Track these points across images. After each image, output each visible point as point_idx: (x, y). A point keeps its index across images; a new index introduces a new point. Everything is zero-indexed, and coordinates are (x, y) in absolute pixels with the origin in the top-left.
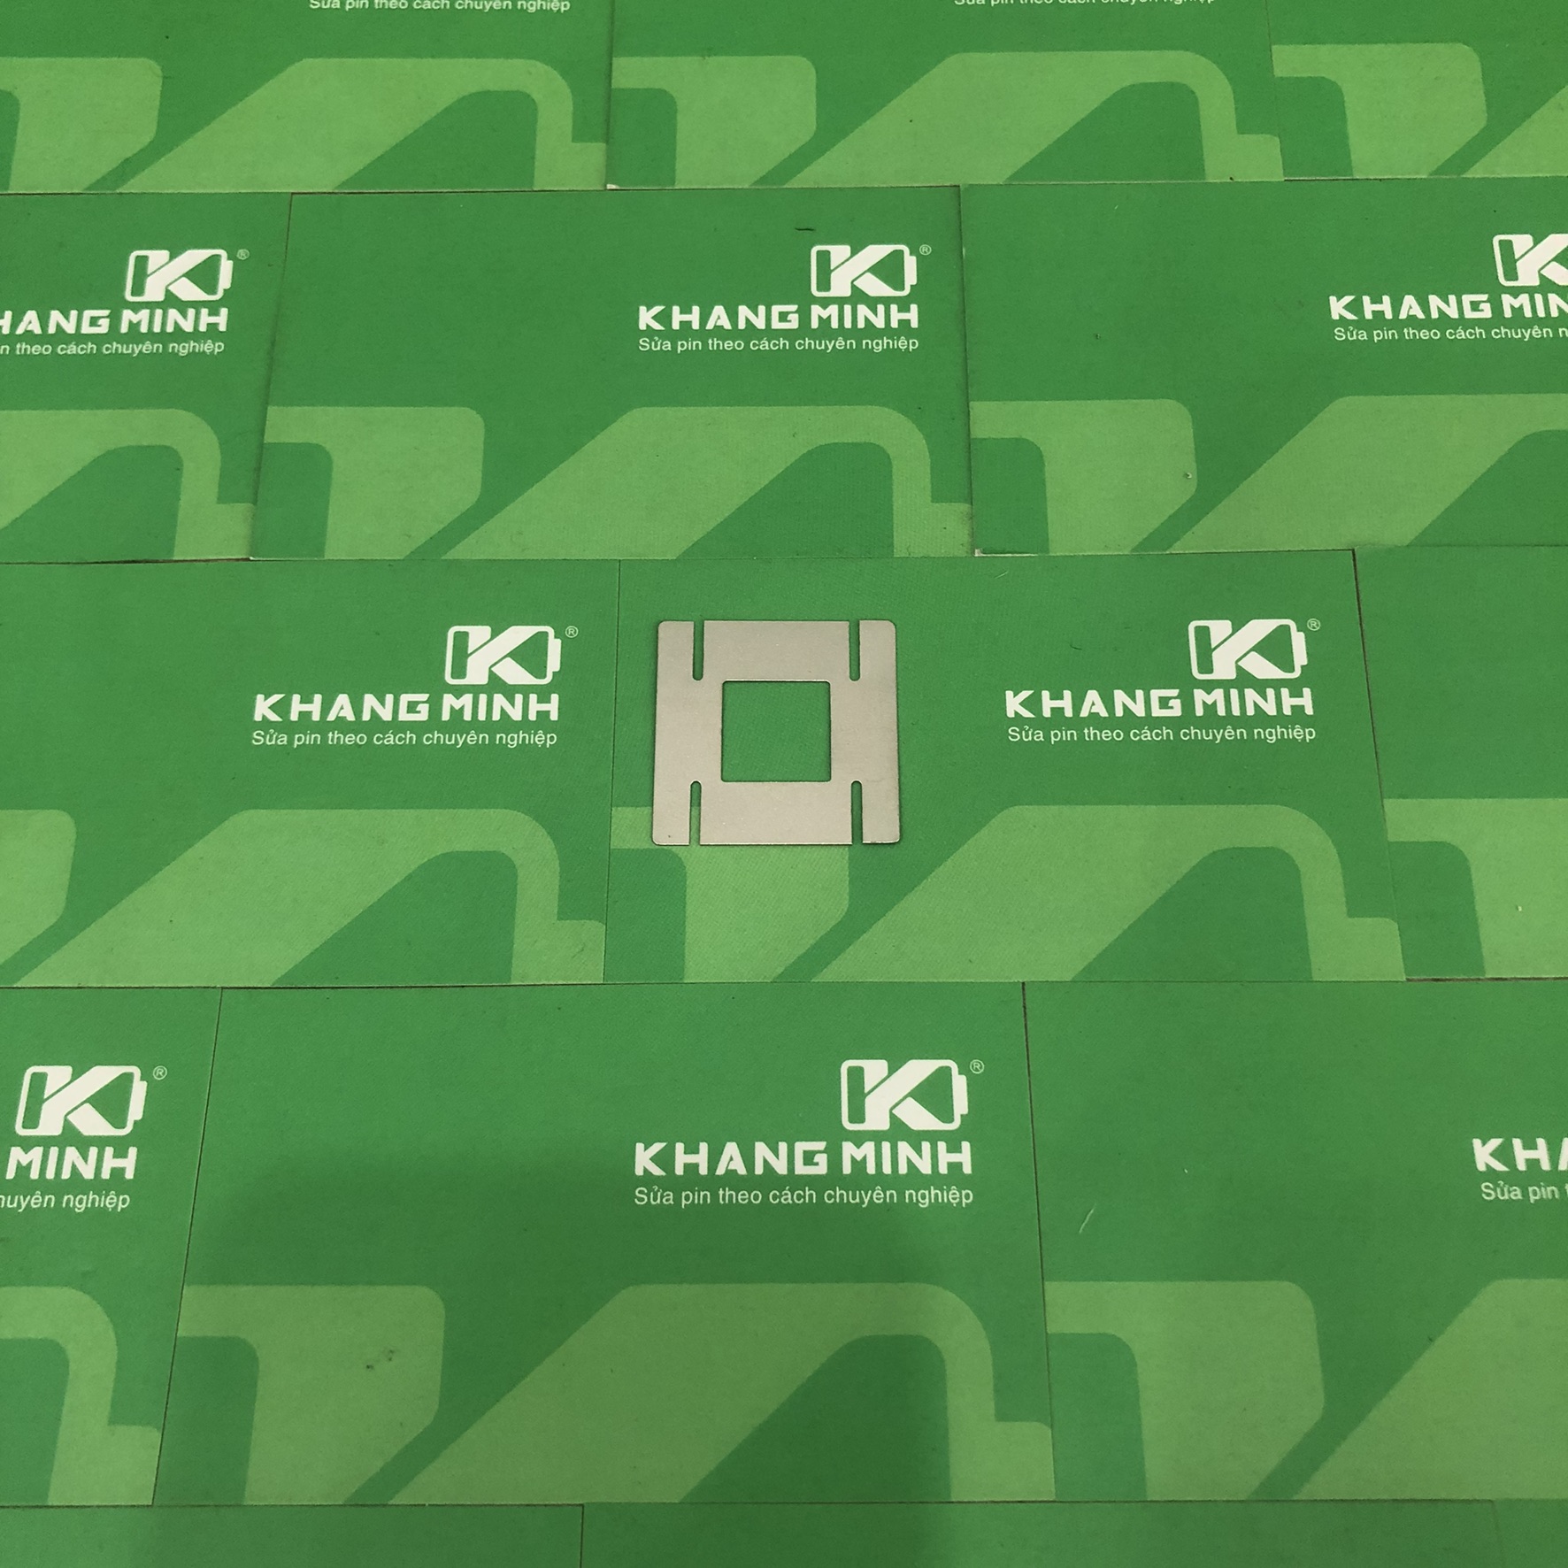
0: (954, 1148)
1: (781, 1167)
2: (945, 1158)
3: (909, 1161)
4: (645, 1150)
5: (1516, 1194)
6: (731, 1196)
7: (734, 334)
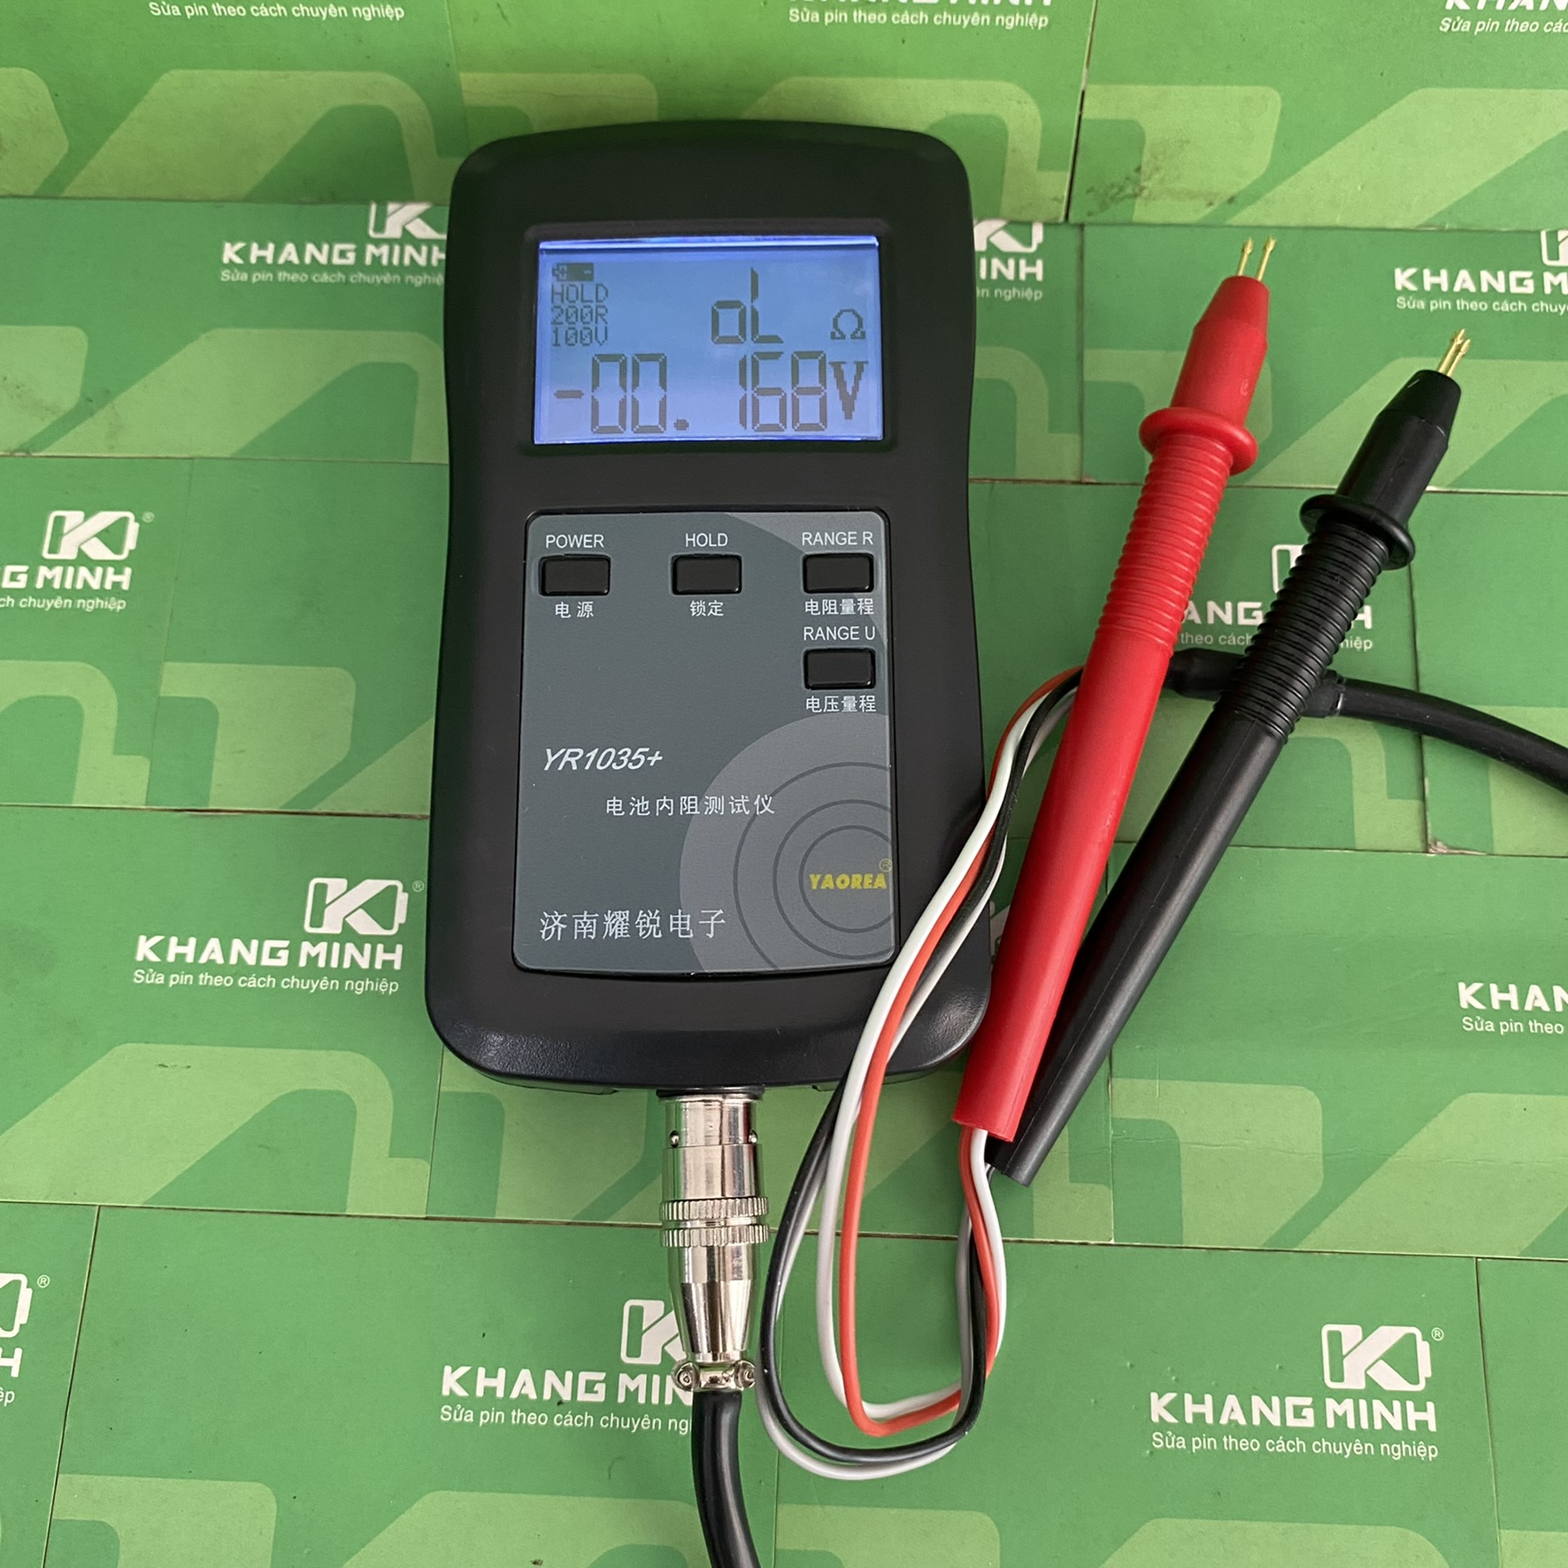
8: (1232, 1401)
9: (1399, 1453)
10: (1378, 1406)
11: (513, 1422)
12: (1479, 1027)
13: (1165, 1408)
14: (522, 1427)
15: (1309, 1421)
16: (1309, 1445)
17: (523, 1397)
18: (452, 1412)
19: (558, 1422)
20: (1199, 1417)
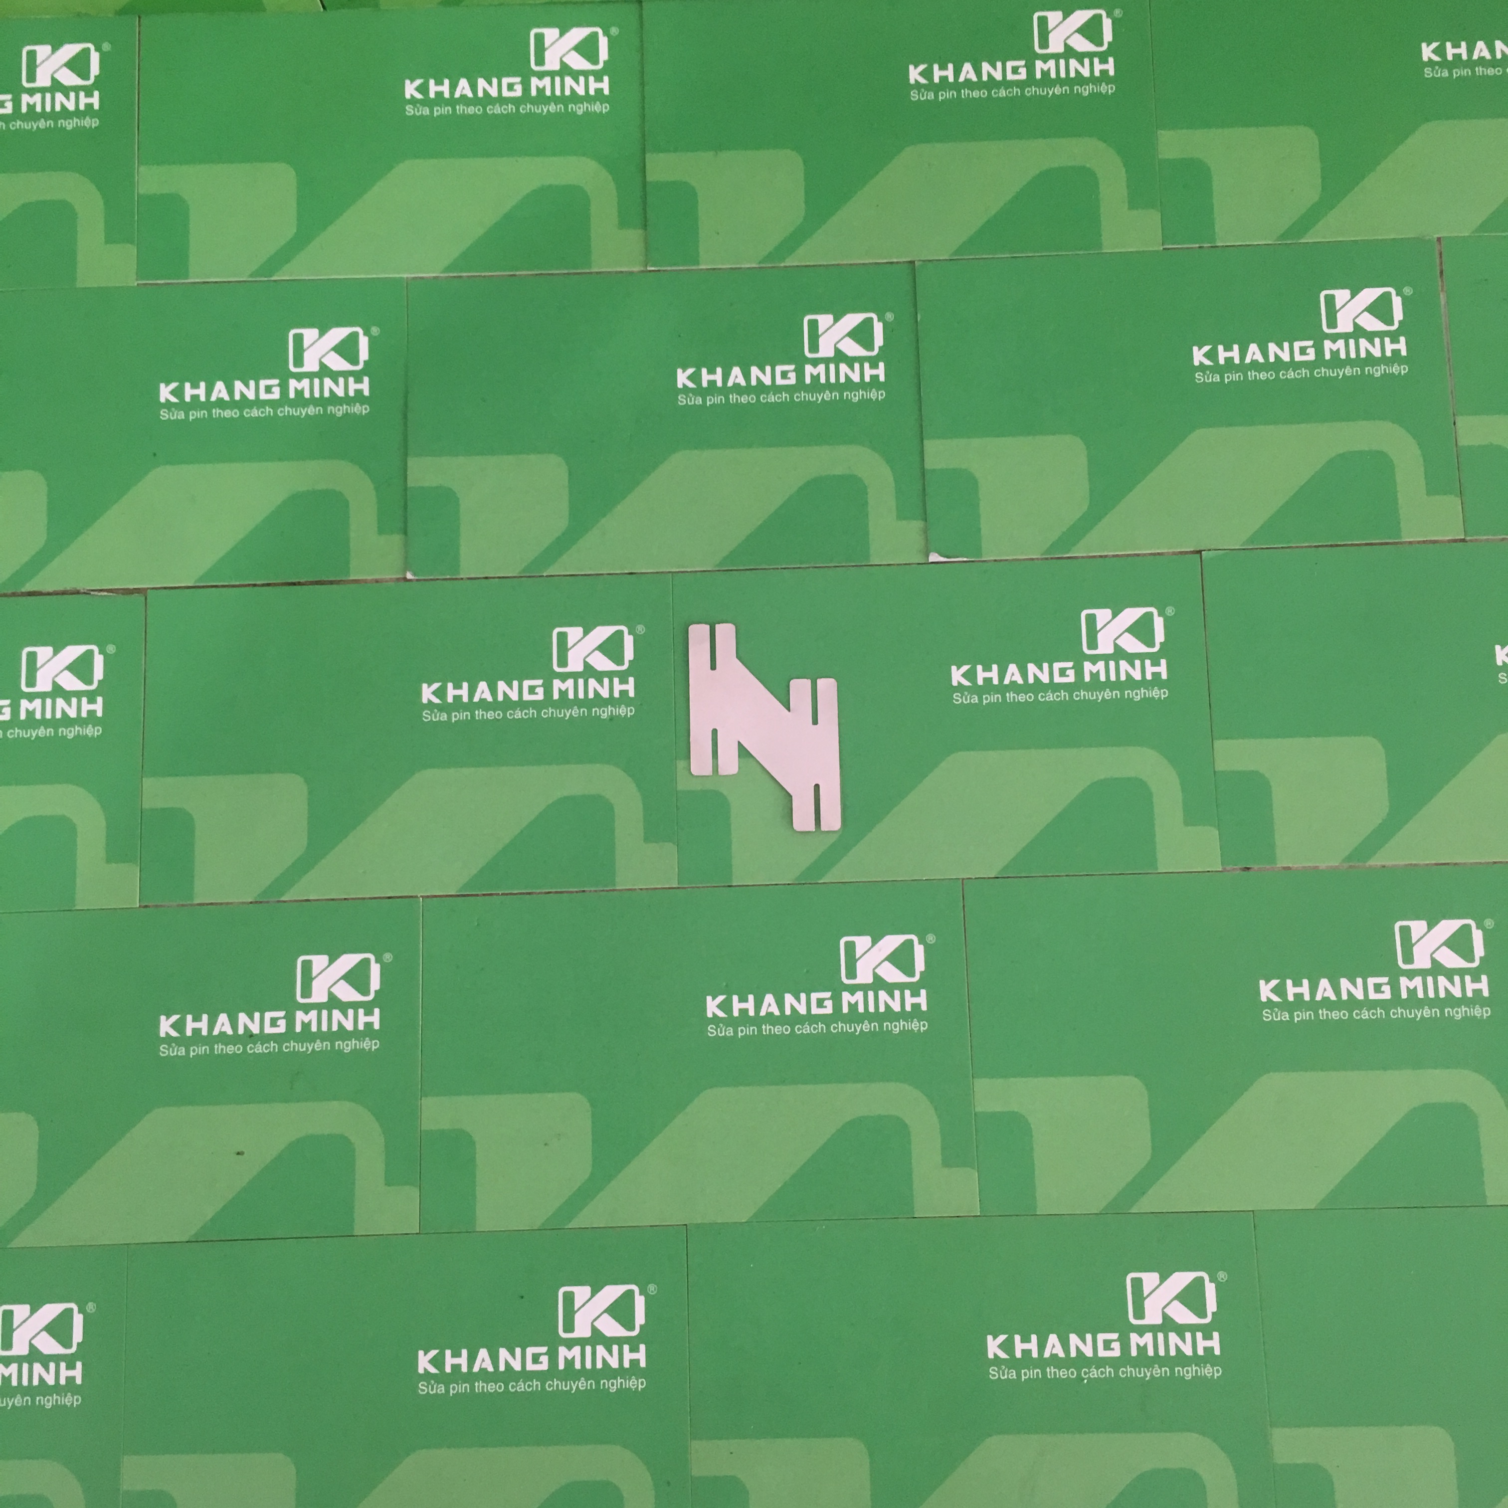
0: (916, 994)
1: (802, 1010)
2: (909, 1001)
3: (886, 1003)
4: (713, 1000)
5: (1286, 1016)
6: (770, 1030)
7: (748, 390)
8: (769, 998)
9: (898, 1029)
10: (883, 995)
11: (216, 1053)
12: (966, 700)
13: (717, 1006)
14: (224, 1057)
15: (828, 1009)
16: (828, 1027)
17: (223, 1034)
18: (168, 1050)
19: (250, 1050)
20: (744, 1012)
